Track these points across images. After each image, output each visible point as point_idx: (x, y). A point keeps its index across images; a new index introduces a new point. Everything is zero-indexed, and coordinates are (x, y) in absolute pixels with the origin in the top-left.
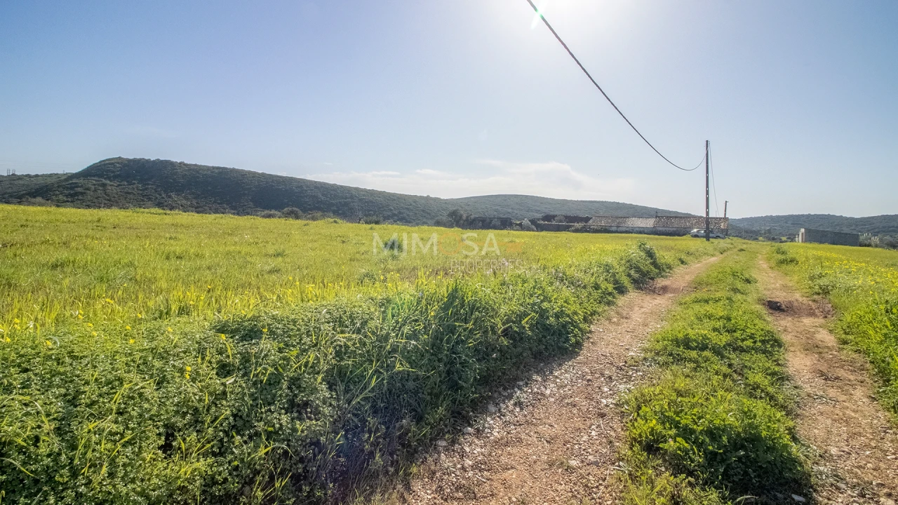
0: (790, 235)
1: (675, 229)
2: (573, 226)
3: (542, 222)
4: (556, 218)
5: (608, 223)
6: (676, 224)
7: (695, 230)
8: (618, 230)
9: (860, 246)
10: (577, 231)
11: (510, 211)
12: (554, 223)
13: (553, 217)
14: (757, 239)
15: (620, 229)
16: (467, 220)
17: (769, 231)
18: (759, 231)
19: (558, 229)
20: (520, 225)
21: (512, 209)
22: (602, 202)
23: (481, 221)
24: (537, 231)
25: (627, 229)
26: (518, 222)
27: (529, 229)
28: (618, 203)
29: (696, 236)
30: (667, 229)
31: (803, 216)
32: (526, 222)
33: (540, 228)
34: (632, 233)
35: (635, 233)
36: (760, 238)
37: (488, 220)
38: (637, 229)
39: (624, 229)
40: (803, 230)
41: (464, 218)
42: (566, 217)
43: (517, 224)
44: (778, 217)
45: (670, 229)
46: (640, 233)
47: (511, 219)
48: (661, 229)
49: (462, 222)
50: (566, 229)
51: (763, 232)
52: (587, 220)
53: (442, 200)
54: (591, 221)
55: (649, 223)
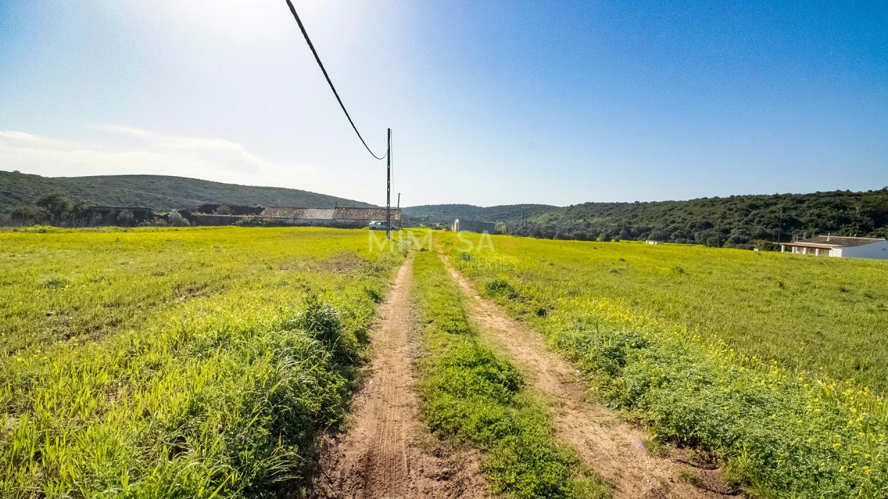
0: (442, 221)
1: (354, 221)
2: (241, 218)
3: (199, 214)
4: (218, 209)
5: (284, 215)
6: (355, 216)
7: (373, 222)
8: (296, 222)
9: (495, 234)
10: (245, 224)
11: (159, 196)
12: (215, 215)
13: (215, 207)
14: (419, 226)
15: (297, 221)
16: (75, 210)
17: (427, 219)
18: (420, 218)
19: (221, 222)
20: (166, 217)
21: (164, 194)
22: (280, 189)
23: (101, 212)
24: (192, 225)
25: (306, 222)
26: (163, 214)
27: (178, 224)
28: (297, 191)
29: (374, 228)
30: (347, 221)
31: (450, 205)
32: (174, 213)
33: (196, 222)
34: (310, 226)
35: (313, 226)
36: (421, 225)
37: (113, 212)
38: (316, 221)
39: (302, 222)
40: (457, 221)
41: (71, 206)
42: (232, 208)
43: (160, 217)
44: (433, 206)
45: (350, 221)
46: (319, 225)
47: (150, 210)
48: (340, 221)
49: (65, 214)
50: (232, 222)
51: (423, 219)
52: (259, 210)
53: (43, 178)
54: (263, 213)
55: (328, 214)
